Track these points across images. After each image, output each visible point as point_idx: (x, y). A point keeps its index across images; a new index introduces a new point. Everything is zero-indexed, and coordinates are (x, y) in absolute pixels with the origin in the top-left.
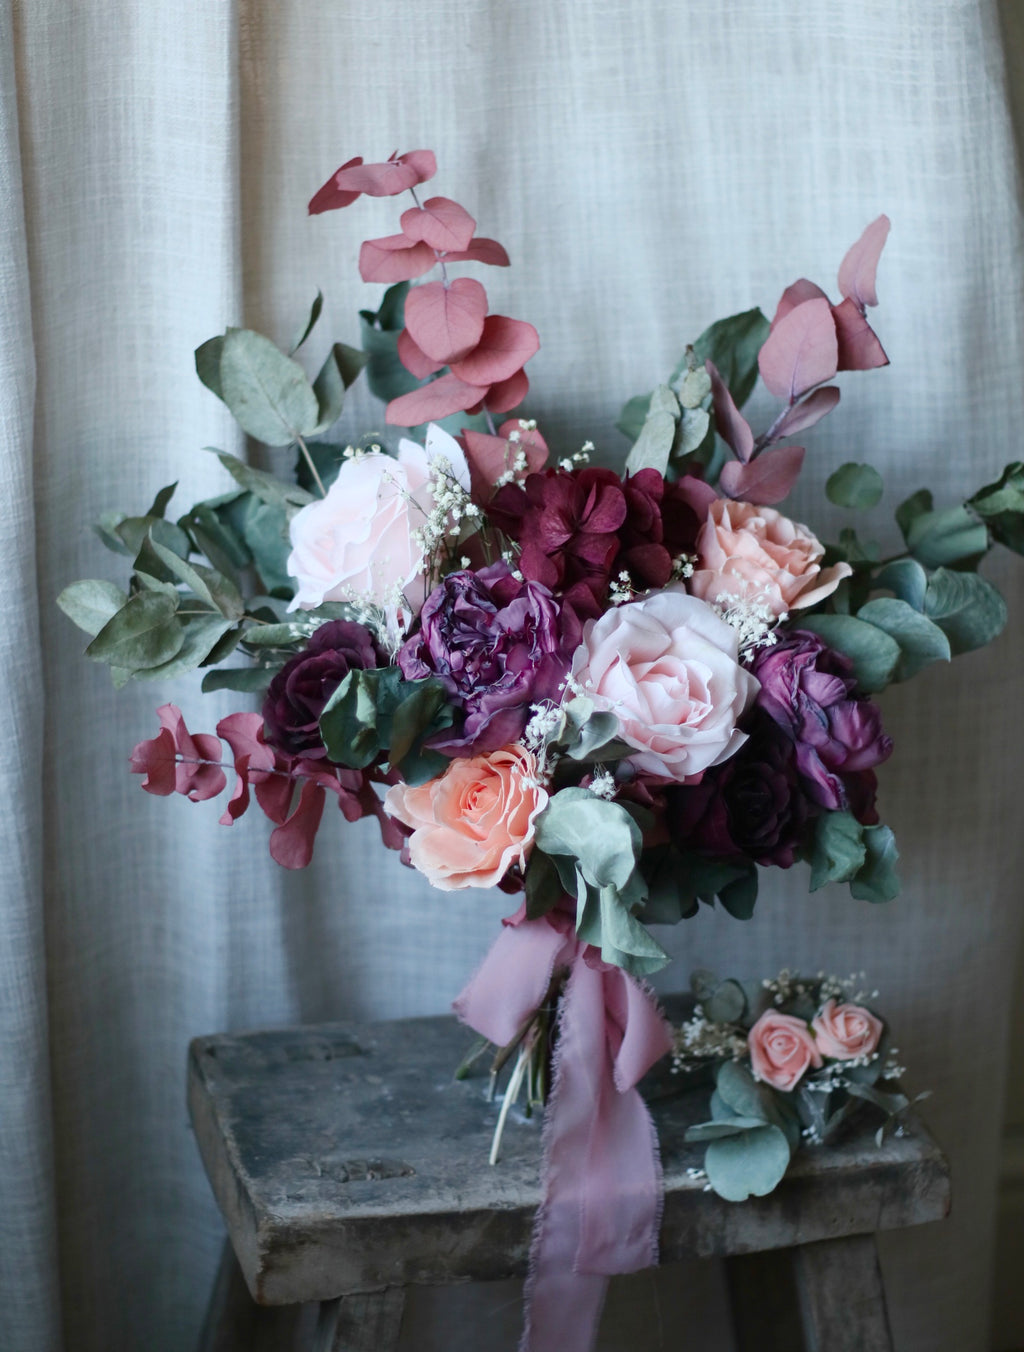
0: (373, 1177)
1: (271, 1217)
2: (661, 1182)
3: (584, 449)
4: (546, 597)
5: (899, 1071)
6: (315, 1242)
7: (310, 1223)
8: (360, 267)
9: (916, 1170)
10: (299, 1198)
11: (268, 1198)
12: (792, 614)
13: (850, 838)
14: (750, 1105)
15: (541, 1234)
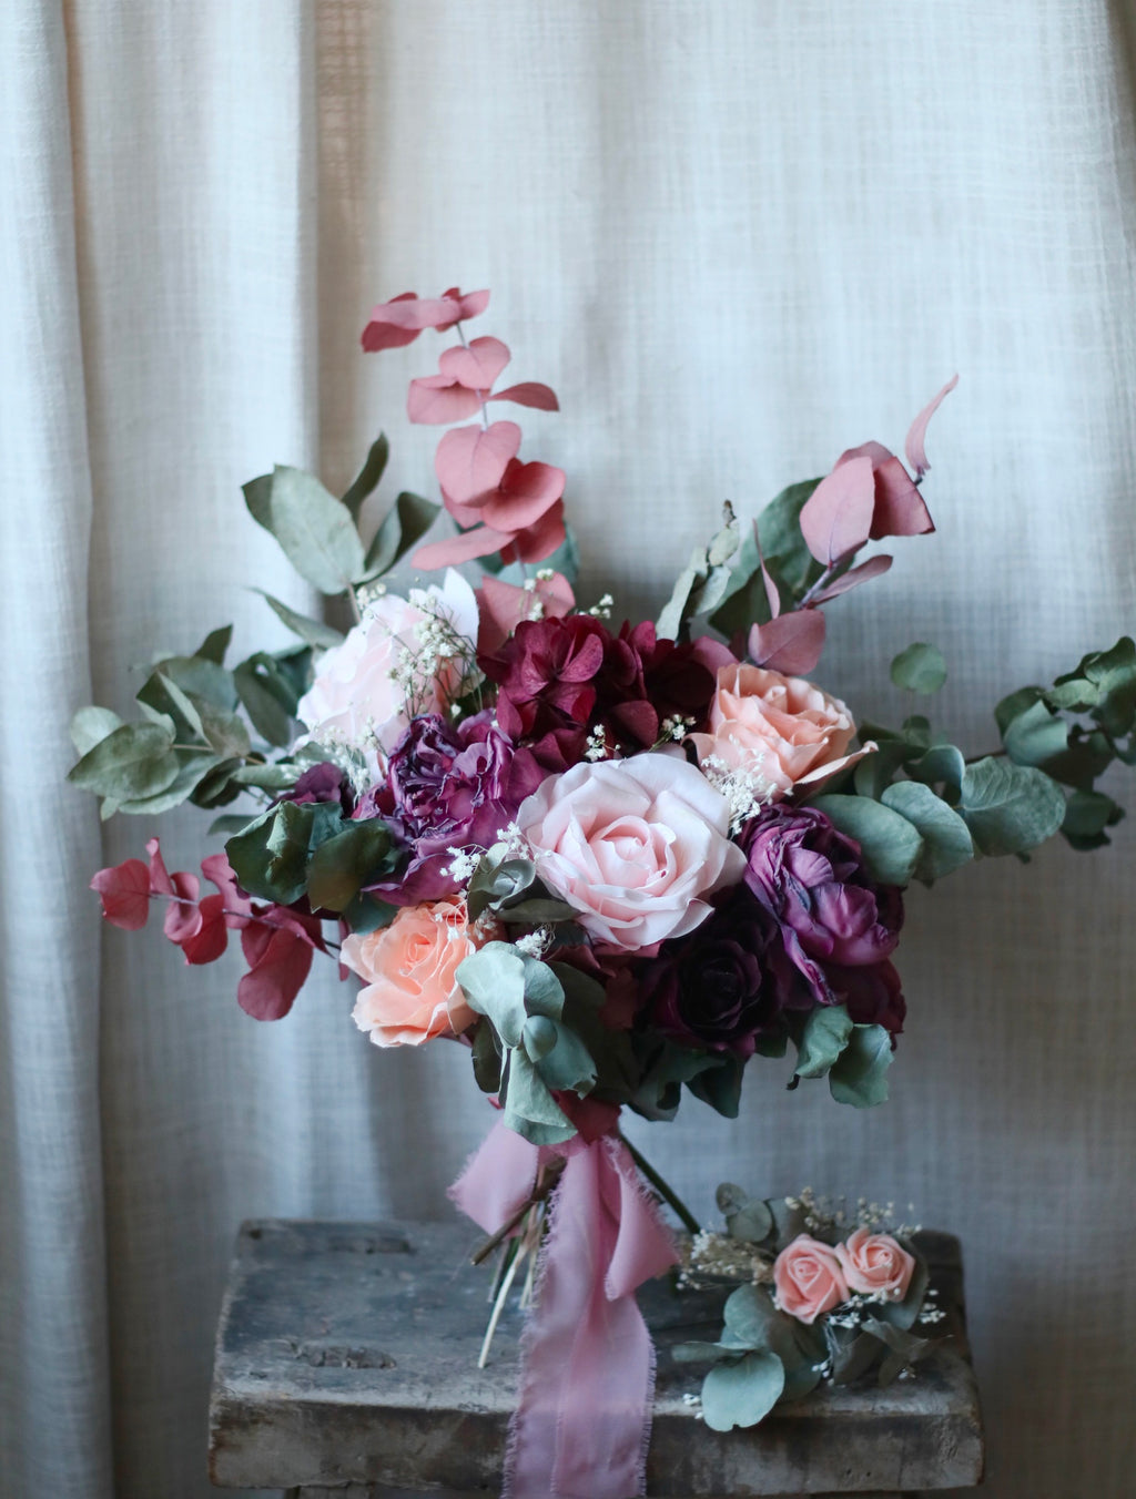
0: (349, 1365)
1: (224, 1390)
2: (651, 1404)
3: (603, 602)
4: (506, 744)
5: (937, 1316)
6: (270, 1423)
7: (263, 1402)
8: (409, 405)
9: (942, 1425)
10: (263, 1376)
11: (231, 1373)
12: (797, 789)
13: (834, 1034)
14: (754, 1330)
15: (515, 1444)
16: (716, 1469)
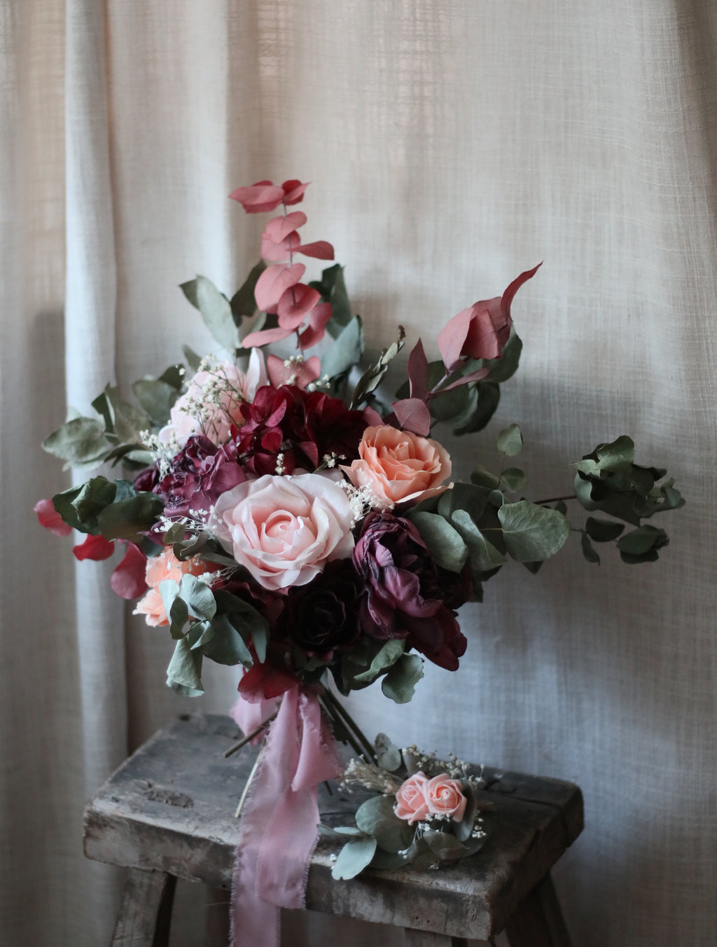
0: (167, 802)
1: (91, 805)
3: (324, 379)
9: (469, 901)
10: (117, 801)
11: (102, 796)
12: (396, 505)
15: (238, 864)
16: (345, 901)
